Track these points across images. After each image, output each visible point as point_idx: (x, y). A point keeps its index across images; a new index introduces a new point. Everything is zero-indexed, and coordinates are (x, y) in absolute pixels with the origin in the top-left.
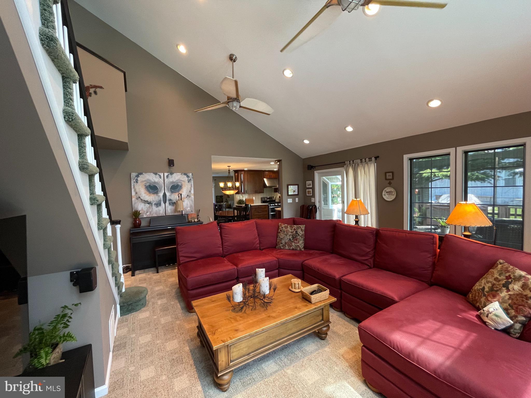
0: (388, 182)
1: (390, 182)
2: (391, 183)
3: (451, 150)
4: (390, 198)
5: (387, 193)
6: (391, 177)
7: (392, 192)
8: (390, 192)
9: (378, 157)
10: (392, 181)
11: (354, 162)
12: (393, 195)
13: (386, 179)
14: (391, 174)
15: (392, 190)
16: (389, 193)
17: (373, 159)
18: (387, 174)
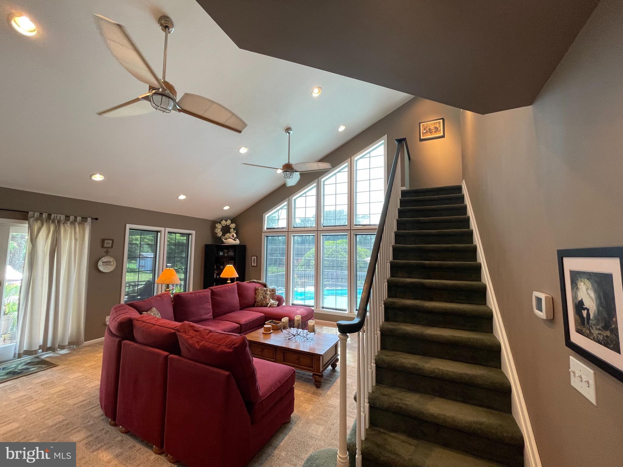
0: (105, 250)
1: (107, 250)
2: (109, 252)
3: (162, 229)
4: (108, 269)
5: (103, 263)
6: (110, 245)
7: (111, 262)
8: (108, 262)
9: (97, 219)
10: (109, 250)
11: (52, 217)
12: (112, 265)
13: (103, 246)
14: (111, 242)
15: (111, 259)
16: (106, 263)
17: (89, 220)
18: (106, 241)
